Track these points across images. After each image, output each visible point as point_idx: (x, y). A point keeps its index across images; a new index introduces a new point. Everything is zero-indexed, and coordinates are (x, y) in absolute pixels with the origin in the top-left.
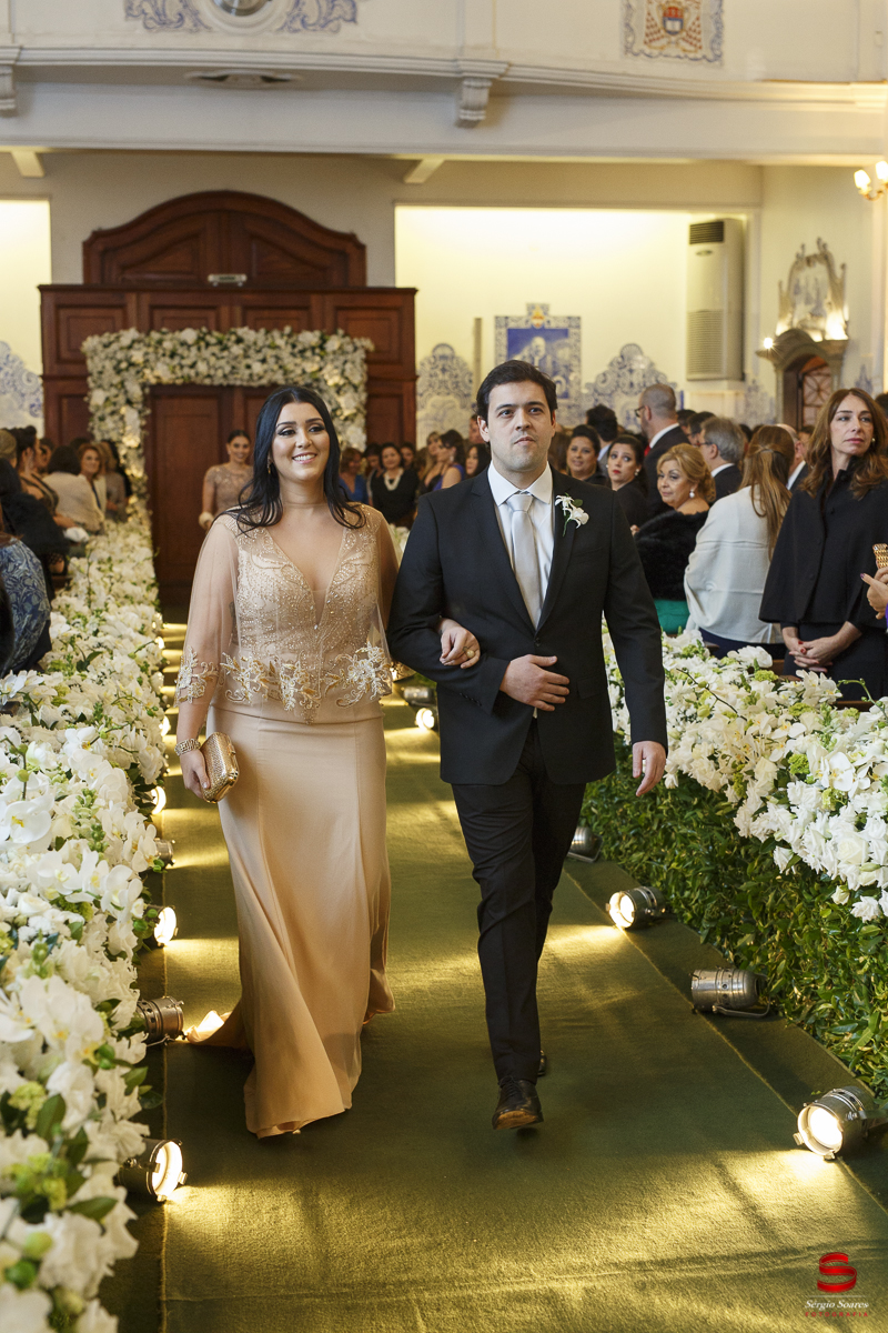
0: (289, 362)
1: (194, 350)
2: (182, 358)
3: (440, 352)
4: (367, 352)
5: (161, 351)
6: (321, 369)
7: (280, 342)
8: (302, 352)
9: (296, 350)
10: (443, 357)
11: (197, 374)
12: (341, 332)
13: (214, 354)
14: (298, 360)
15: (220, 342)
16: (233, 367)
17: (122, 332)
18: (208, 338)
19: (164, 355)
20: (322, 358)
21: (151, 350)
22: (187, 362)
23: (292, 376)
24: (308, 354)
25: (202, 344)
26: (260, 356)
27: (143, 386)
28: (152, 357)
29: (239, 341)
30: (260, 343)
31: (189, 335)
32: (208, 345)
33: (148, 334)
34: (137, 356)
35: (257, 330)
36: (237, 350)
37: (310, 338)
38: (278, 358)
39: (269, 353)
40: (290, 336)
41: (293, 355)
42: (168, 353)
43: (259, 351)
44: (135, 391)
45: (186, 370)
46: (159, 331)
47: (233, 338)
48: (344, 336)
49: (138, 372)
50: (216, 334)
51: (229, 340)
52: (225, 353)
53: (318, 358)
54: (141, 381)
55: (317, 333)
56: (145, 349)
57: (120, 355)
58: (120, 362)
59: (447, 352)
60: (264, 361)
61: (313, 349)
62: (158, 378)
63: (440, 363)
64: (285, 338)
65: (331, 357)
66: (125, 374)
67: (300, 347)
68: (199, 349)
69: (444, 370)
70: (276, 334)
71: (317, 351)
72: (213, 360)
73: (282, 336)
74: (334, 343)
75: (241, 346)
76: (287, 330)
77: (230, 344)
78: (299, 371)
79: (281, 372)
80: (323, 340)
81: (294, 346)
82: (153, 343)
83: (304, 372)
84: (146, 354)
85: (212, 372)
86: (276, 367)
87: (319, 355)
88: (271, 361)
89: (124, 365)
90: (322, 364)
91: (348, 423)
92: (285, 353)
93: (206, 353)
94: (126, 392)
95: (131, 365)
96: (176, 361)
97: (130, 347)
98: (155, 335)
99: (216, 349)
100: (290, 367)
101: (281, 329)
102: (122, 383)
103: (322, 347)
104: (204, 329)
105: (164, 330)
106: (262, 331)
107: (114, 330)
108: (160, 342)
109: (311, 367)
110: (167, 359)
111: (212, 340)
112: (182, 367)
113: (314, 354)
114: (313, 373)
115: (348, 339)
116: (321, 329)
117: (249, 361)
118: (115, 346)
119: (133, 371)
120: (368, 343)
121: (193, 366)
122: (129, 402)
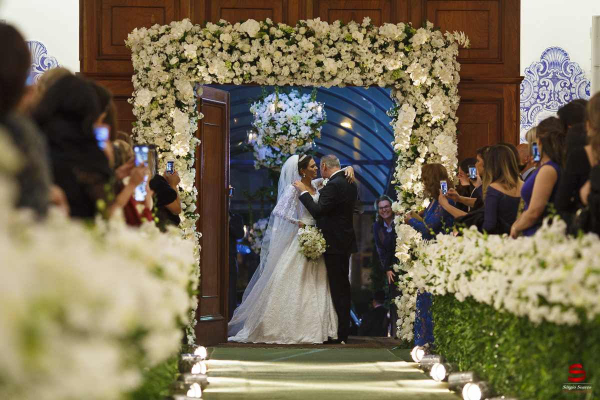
0: (368, 58)
1: (256, 43)
2: (243, 53)
3: (550, 58)
4: (461, 48)
5: (218, 45)
6: (405, 67)
7: (358, 35)
8: (383, 47)
9: (376, 45)
10: (554, 64)
11: (259, 72)
12: (430, 25)
13: (279, 49)
14: (379, 57)
15: (287, 35)
16: (301, 64)
17: (172, 23)
18: (273, 30)
19: (221, 50)
20: (406, 54)
21: (206, 44)
22: (250, 58)
23: (371, 75)
24: (391, 49)
25: (266, 37)
26: (333, 51)
27: (196, 86)
28: (207, 52)
29: (309, 34)
30: (334, 37)
31: (252, 27)
32: (272, 38)
33: (203, 26)
34: (191, 52)
35: (330, 23)
36: (306, 44)
37: (393, 31)
38: (354, 53)
39: (344, 48)
40: (368, 28)
41: (374, 51)
42: (226, 47)
43: (334, 46)
44: (187, 91)
45: (247, 68)
46: (215, 22)
47: (303, 30)
48: (433, 30)
49: (190, 69)
50: (281, 25)
51: (297, 33)
52: (293, 48)
53: (402, 55)
54: (193, 80)
55: (402, 25)
56: (199, 42)
57: (170, 50)
58: (169, 57)
59: (560, 58)
60: (338, 57)
61: (396, 43)
62: (213, 75)
63: (551, 71)
64: (364, 31)
65: (418, 53)
66: (176, 72)
67: (381, 42)
68: (262, 43)
69: (555, 80)
70: (353, 26)
71: (401, 46)
72: (278, 55)
73: (360, 28)
74: (422, 37)
75: (312, 39)
76: (367, 21)
77: (298, 37)
78: (380, 70)
79: (357, 70)
80: (409, 35)
81: (374, 41)
82: (208, 36)
83: (385, 70)
84: (201, 48)
85: (277, 70)
86: (352, 65)
87: (403, 50)
88: (346, 57)
89: (174, 61)
90: (407, 62)
91: (435, 131)
92: (363, 47)
93: (270, 48)
94: (176, 91)
95: (183, 60)
96: (236, 55)
97: (182, 40)
98: (212, 27)
99: (282, 43)
100: (370, 65)
101: (359, 21)
102: (172, 82)
103: (406, 42)
104: (269, 21)
105: (222, 21)
106: (337, 23)
107: (165, 21)
108: (217, 35)
109: (394, 64)
110: (225, 55)
111: (279, 33)
112: (242, 63)
113: (397, 49)
114: (394, 71)
115: (438, 33)
116: (406, 22)
117: (320, 58)
118: (164, 39)
119: (184, 67)
120: (462, 38)
121: (254, 63)
122: (179, 104)
